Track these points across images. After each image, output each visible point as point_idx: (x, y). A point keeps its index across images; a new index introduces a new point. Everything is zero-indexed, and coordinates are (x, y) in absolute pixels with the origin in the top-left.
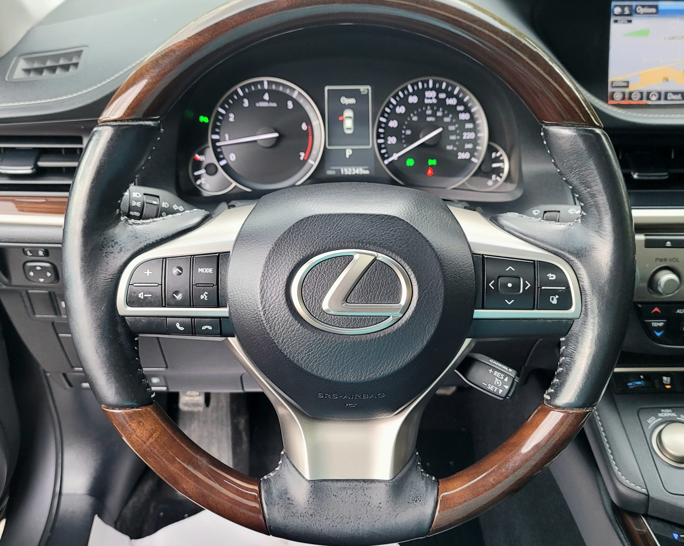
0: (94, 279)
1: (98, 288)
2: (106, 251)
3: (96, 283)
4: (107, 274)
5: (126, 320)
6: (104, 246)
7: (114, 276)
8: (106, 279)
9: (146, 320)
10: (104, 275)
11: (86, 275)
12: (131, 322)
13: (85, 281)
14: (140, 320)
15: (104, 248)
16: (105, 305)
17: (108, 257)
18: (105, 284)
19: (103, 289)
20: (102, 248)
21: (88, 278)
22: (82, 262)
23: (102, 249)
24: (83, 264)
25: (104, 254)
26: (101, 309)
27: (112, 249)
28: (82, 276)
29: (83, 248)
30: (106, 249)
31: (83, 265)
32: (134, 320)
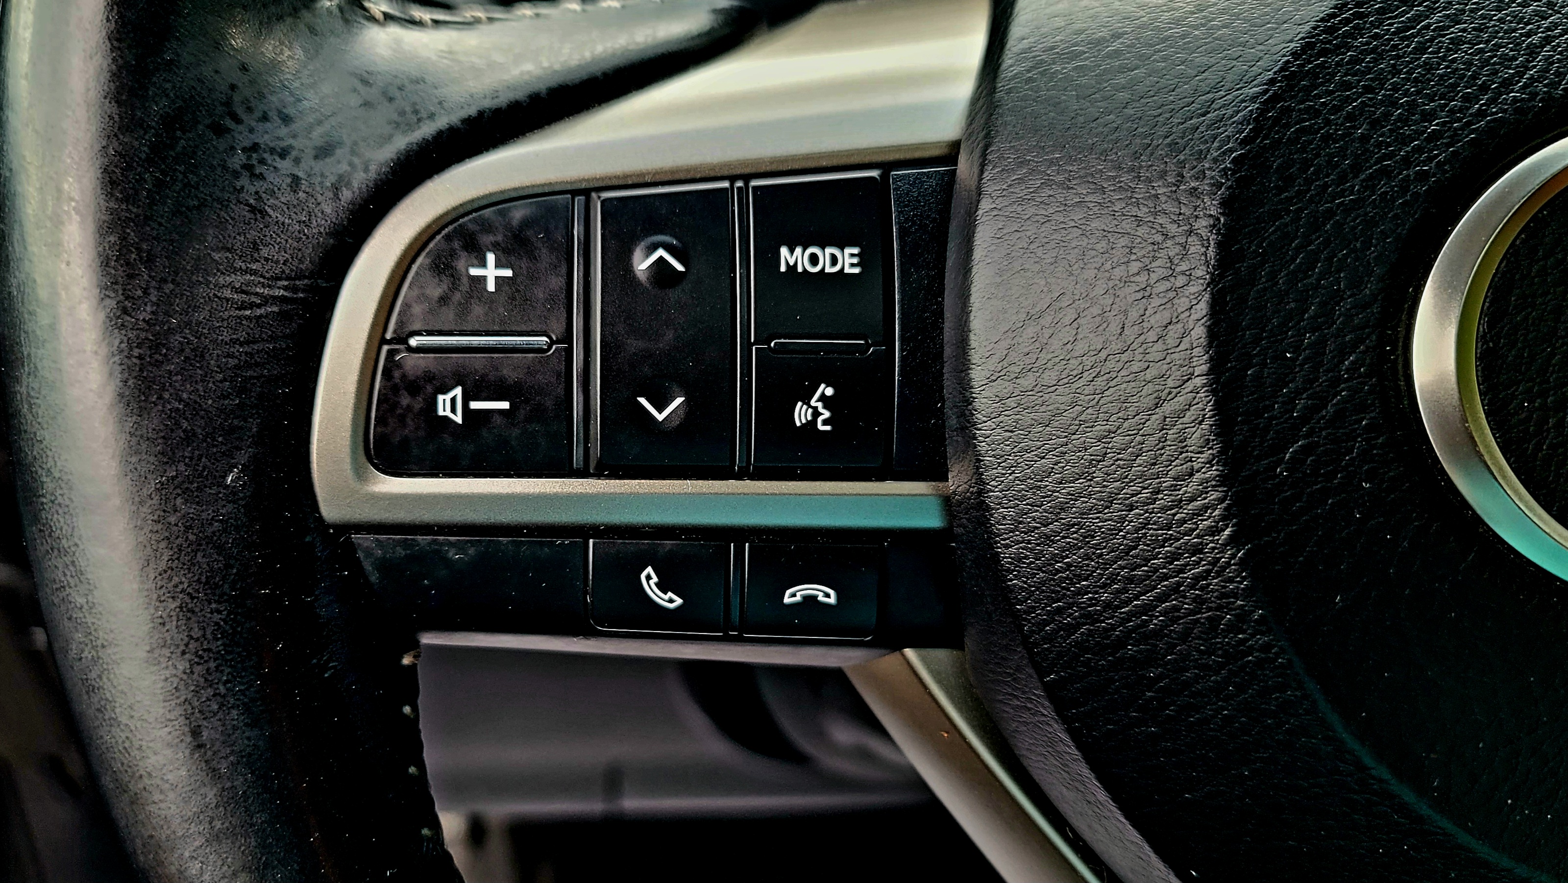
0: (178, 304)
1: (200, 354)
2: (247, 143)
3: (188, 324)
4: (254, 273)
5: (360, 554)
6: (240, 111)
7: (295, 290)
8: (252, 306)
9: (471, 551)
10: (237, 280)
11: (131, 276)
12: (383, 565)
13: (125, 311)
14: (437, 555)
15: (238, 121)
16: (243, 457)
17: (261, 177)
18: (242, 335)
19: (232, 362)
20: (229, 123)
21: (146, 292)
22: (110, 195)
23: (228, 130)
24: (112, 205)
25: (238, 160)
26: (222, 485)
27: (283, 131)
28: (107, 281)
29: (114, 110)
30: (251, 130)
31: (111, 212)
32: (400, 552)
